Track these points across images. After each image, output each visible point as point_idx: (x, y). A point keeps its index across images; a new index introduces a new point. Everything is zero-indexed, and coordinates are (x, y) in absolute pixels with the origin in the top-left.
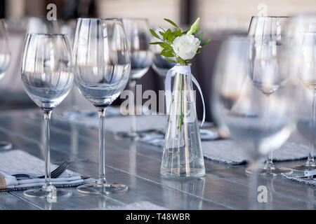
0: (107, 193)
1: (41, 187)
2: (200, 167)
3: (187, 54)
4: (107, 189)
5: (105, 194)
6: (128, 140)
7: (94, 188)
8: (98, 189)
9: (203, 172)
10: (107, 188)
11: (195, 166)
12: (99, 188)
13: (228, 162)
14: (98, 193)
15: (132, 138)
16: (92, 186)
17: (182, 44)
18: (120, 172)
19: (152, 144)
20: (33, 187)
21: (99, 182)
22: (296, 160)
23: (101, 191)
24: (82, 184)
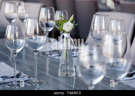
1: (12, 82)
5: (37, 85)
10: (38, 82)
12: (35, 83)
17: (66, 26)
18: (43, 74)
19: (55, 58)
20: (9, 82)
23: (35, 84)
24: (28, 80)
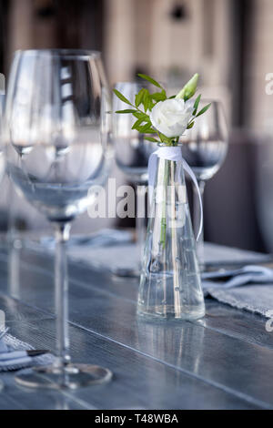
2: (197, 303)
4: (73, 377)
9: (201, 311)
11: (190, 303)
14: (54, 386)
21: (57, 363)
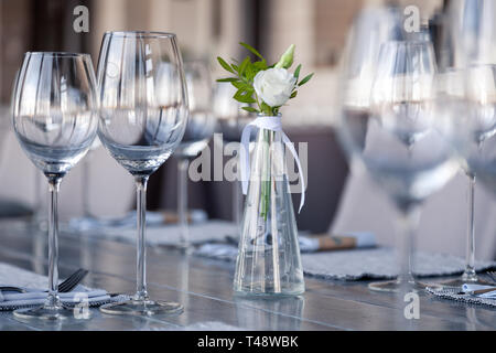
0: (150, 313)
1: (41, 304)
3: (276, 97)
4: (150, 307)
5: (145, 314)
6: (177, 252)
7: (129, 306)
8: (134, 307)
12: (136, 306)
13: (340, 277)
14: (134, 312)
15: (182, 251)
16: (124, 304)
17: (268, 81)
19: (215, 258)
22: (445, 276)
23: (139, 310)
24: (109, 302)
